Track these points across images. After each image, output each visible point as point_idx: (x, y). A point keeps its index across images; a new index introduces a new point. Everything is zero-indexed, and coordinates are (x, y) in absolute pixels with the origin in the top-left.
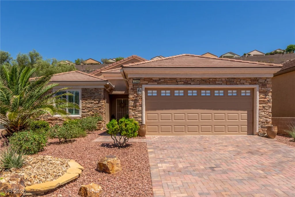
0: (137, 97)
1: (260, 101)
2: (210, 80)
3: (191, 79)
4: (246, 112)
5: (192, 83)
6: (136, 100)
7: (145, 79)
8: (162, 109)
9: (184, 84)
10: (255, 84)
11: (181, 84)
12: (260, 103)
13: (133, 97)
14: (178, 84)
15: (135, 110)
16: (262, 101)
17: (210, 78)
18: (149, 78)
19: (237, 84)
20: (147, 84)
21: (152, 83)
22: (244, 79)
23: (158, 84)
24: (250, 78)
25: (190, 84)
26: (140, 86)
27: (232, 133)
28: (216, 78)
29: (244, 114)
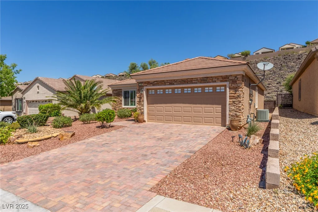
0: (141, 95)
1: (230, 96)
2: (188, 80)
3: (174, 80)
4: (220, 106)
5: (175, 84)
6: (140, 97)
7: (145, 83)
8: (157, 104)
9: (169, 85)
10: (226, 81)
11: (168, 85)
12: (230, 99)
13: (139, 95)
14: (165, 85)
15: (140, 104)
16: (231, 96)
17: (188, 79)
18: (147, 82)
19: (210, 82)
20: (146, 86)
21: (149, 85)
22: (216, 77)
23: (153, 85)
24: (222, 76)
25: (174, 84)
26: (143, 88)
27: (210, 124)
28: (193, 78)
29: (219, 108)
